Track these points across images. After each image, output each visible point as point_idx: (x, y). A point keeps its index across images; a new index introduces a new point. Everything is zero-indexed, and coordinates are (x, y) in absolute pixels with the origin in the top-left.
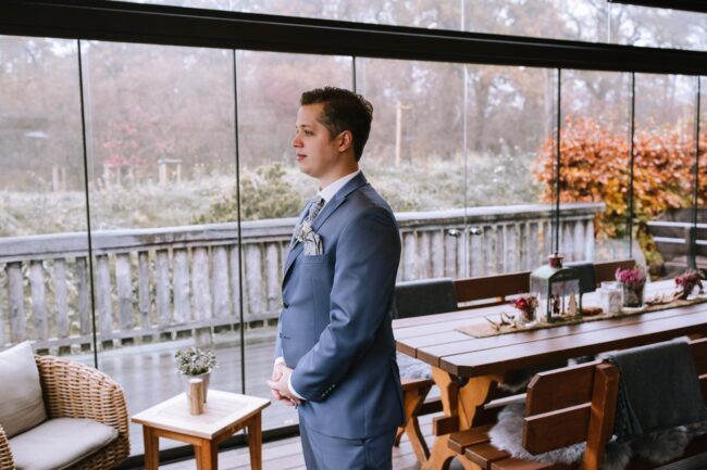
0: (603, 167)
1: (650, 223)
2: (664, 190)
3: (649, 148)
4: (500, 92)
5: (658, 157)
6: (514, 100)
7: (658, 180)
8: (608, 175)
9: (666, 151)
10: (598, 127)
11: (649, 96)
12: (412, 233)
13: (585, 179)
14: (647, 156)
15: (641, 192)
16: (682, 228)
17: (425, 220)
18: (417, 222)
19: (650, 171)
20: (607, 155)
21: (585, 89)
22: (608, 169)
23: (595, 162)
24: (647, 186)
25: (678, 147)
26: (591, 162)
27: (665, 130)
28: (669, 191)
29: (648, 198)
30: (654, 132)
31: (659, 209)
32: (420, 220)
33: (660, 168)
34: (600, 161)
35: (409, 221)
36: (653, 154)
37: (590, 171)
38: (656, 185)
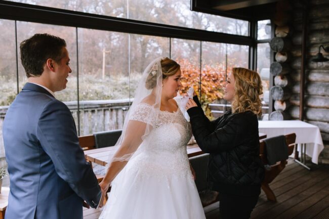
0: (192, 81)
1: (210, 105)
2: (216, 91)
3: (210, 73)
4: (152, 46)
5: (214, 77)
6: (158, 50)
7: (214, 87)
8: (193, 84)
9: (217, 75)
10: (189, 63)
11: (214, 51)
12: (108, 110)
13: (184, 86)
14: (209, 76)
15: (207, 92)
16: (222, 107)
17: (114, 104)
18: (110, 105)
19: (211, 82)
20: (193, 76)
21: (188, 47)
22: (194, 82)
23: (188, 79)
24: (209, 89)
25: (222, 73)
26: (187, 78)
27: (216, 66)
28: (218, 91)
29: (210, 94)
30: (212, 66)
31: (214, 99)
32: (111, 104)
33: (214, 81)
34: (190, 78)
35: (107, 104)
36: (212, 76)
37: (186, 82)
38: (213, 89)
